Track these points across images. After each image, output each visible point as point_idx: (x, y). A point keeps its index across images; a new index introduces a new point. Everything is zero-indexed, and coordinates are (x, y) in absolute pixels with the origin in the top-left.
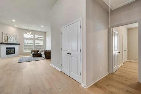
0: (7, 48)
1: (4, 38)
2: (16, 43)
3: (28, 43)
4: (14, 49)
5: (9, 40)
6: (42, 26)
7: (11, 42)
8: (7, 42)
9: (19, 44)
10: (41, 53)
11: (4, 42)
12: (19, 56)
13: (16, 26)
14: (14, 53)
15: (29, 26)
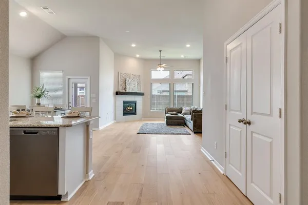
0: (124, 102)
1: (120, 83)
2: (138, 92)
3: (163, 91)
4: (136, 104)
5: (128, 87)
6: (188, 46)
7: (131, 91)
8: (124, 91)
9: (142, 94)
10: (185, 116)
11: (120, 91)
12: (143, 119)
13: (138, 56)
14: (135, 113)
15: (160, 51)
